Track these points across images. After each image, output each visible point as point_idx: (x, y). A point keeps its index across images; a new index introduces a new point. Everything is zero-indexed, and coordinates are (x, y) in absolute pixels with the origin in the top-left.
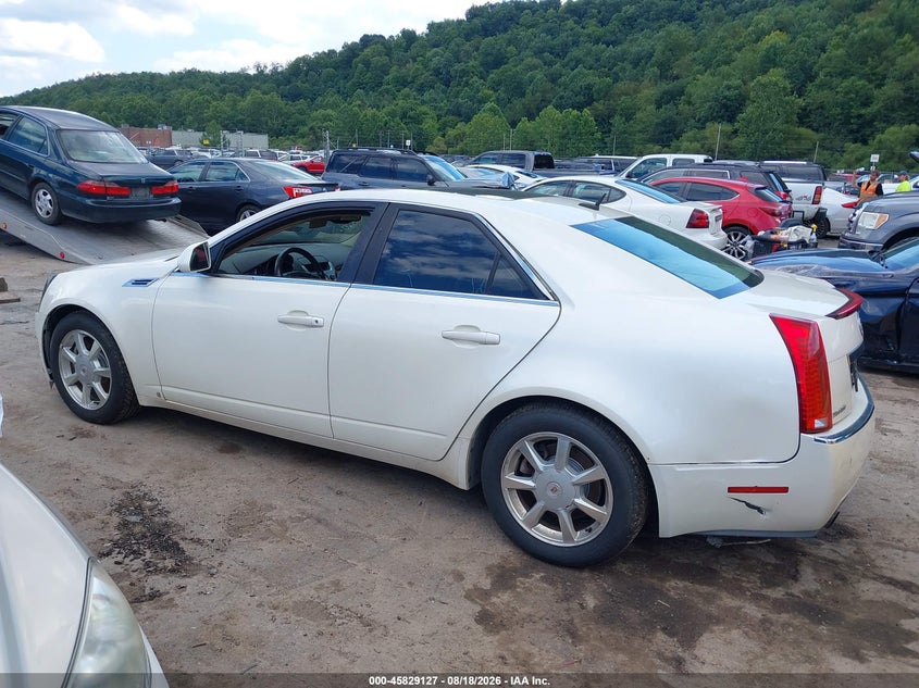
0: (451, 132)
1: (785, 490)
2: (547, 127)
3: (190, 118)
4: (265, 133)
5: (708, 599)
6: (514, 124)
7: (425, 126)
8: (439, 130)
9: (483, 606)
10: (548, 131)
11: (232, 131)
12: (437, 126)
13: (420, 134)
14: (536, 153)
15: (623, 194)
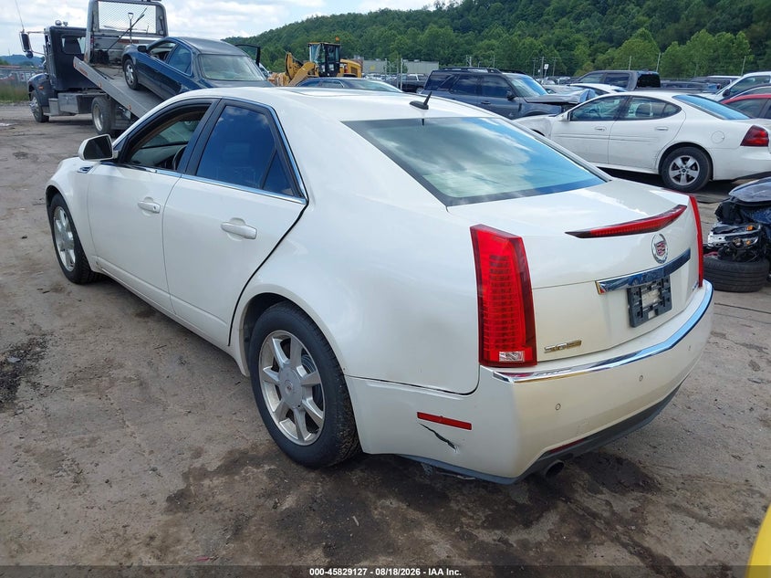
0: (601, 57)
1: (467, 426)
2: (697, 51)
3: (380, 49)
4: (437, 61)
5: (408, 525)
6: (663, 48)
7: (576, 52)
8: (590, 55)
9: (189, 485)
10: (697, 54)
11: (411, 60)
12: (588, 52)
13: (571, 60)
14: (641, 72)
15: (678, 109)
